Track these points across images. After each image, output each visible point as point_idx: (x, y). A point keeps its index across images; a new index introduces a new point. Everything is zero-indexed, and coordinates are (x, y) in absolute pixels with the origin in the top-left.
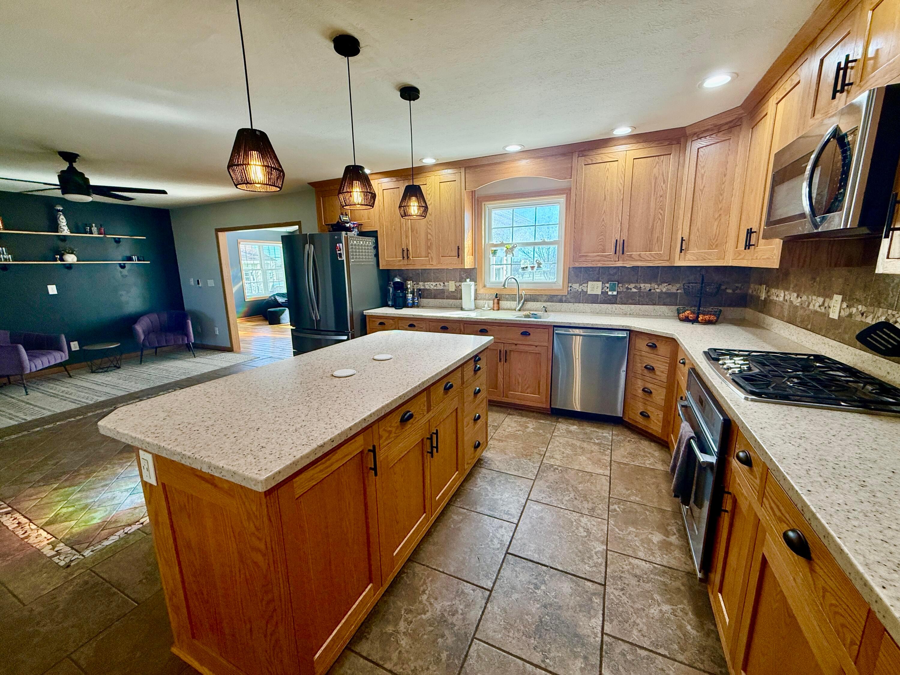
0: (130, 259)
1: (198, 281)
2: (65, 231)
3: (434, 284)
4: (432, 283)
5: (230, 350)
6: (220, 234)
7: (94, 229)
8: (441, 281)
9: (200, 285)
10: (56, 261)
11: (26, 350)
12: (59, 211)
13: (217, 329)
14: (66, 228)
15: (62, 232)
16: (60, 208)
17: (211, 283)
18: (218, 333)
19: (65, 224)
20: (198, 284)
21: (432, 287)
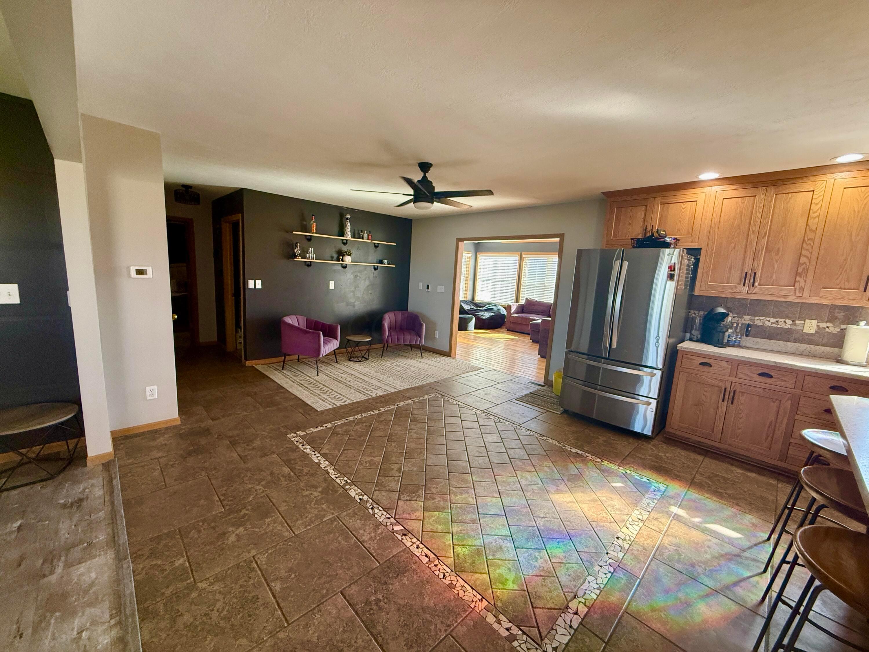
0: (381, 262)
1: (428, 286)
2: (348, 236)
3: (773, 320)
4: (768, 319)
5: (448, 354)
6: (460, 243)
7: (365, 235)
8: (787, 317)
9: (429, 290)
10: (339, 261)
11: (323, 336)
12: (347, 219)
13: (437, 332)
14: (349, 233)
15: (347, 237)
16: (349, 216)
17: (441, 289)
18: (437, 337)
19: (349, 230)
20: (428, 288)
21: (768, 324)
